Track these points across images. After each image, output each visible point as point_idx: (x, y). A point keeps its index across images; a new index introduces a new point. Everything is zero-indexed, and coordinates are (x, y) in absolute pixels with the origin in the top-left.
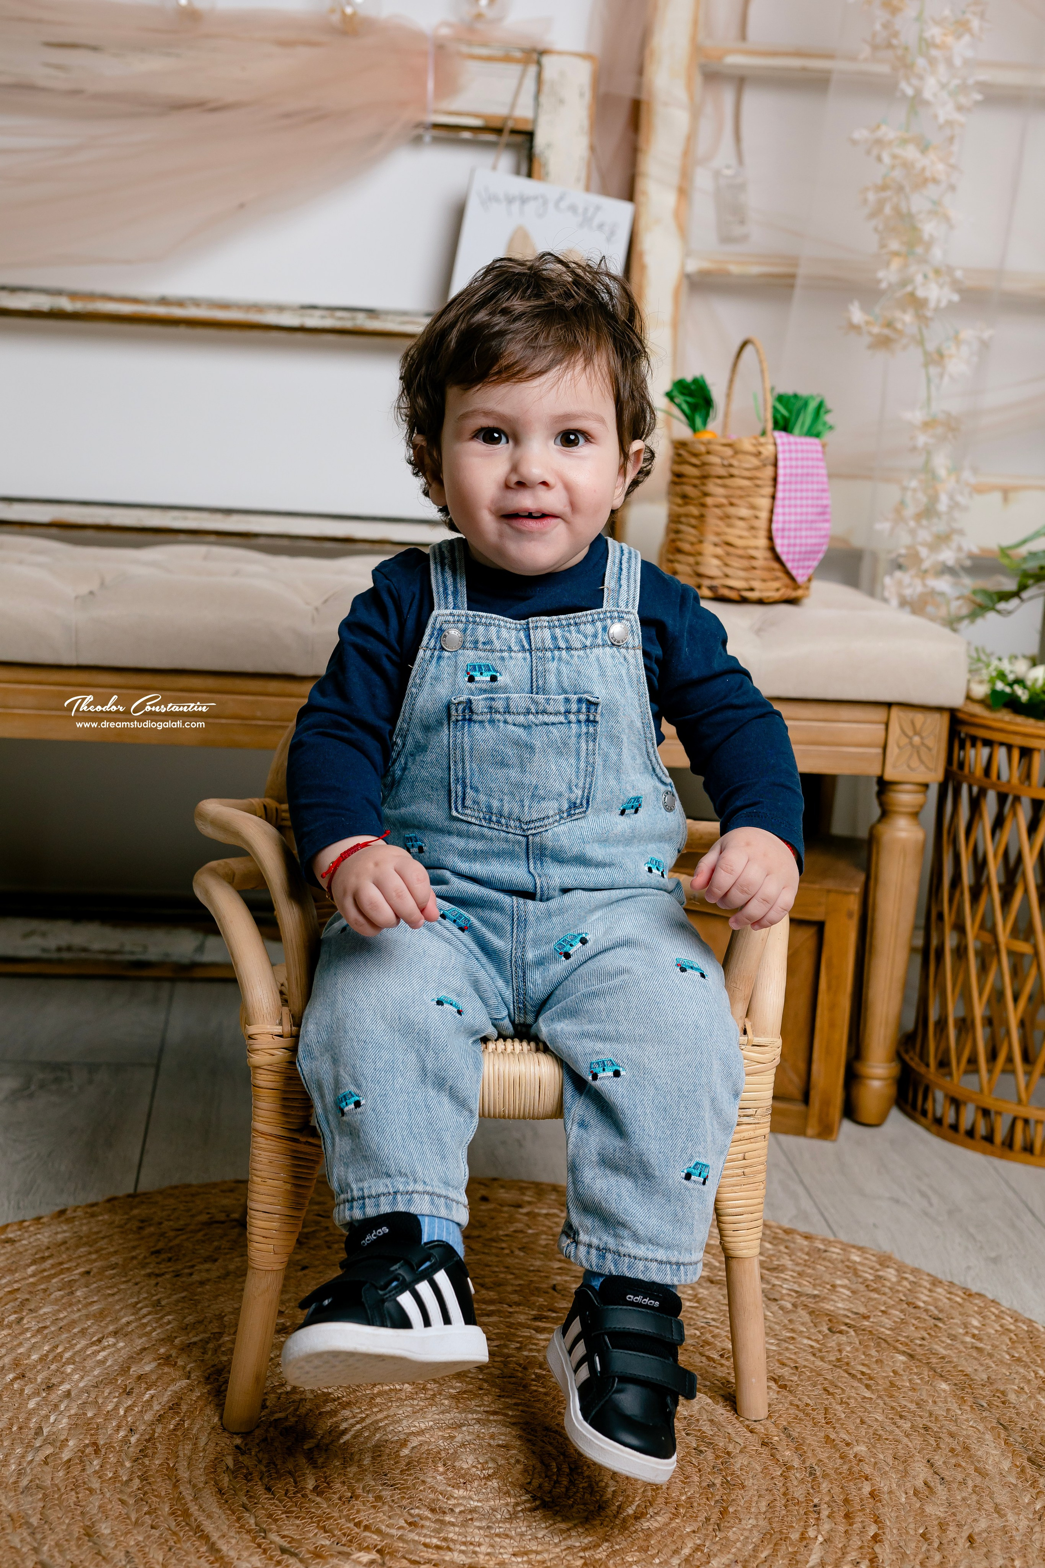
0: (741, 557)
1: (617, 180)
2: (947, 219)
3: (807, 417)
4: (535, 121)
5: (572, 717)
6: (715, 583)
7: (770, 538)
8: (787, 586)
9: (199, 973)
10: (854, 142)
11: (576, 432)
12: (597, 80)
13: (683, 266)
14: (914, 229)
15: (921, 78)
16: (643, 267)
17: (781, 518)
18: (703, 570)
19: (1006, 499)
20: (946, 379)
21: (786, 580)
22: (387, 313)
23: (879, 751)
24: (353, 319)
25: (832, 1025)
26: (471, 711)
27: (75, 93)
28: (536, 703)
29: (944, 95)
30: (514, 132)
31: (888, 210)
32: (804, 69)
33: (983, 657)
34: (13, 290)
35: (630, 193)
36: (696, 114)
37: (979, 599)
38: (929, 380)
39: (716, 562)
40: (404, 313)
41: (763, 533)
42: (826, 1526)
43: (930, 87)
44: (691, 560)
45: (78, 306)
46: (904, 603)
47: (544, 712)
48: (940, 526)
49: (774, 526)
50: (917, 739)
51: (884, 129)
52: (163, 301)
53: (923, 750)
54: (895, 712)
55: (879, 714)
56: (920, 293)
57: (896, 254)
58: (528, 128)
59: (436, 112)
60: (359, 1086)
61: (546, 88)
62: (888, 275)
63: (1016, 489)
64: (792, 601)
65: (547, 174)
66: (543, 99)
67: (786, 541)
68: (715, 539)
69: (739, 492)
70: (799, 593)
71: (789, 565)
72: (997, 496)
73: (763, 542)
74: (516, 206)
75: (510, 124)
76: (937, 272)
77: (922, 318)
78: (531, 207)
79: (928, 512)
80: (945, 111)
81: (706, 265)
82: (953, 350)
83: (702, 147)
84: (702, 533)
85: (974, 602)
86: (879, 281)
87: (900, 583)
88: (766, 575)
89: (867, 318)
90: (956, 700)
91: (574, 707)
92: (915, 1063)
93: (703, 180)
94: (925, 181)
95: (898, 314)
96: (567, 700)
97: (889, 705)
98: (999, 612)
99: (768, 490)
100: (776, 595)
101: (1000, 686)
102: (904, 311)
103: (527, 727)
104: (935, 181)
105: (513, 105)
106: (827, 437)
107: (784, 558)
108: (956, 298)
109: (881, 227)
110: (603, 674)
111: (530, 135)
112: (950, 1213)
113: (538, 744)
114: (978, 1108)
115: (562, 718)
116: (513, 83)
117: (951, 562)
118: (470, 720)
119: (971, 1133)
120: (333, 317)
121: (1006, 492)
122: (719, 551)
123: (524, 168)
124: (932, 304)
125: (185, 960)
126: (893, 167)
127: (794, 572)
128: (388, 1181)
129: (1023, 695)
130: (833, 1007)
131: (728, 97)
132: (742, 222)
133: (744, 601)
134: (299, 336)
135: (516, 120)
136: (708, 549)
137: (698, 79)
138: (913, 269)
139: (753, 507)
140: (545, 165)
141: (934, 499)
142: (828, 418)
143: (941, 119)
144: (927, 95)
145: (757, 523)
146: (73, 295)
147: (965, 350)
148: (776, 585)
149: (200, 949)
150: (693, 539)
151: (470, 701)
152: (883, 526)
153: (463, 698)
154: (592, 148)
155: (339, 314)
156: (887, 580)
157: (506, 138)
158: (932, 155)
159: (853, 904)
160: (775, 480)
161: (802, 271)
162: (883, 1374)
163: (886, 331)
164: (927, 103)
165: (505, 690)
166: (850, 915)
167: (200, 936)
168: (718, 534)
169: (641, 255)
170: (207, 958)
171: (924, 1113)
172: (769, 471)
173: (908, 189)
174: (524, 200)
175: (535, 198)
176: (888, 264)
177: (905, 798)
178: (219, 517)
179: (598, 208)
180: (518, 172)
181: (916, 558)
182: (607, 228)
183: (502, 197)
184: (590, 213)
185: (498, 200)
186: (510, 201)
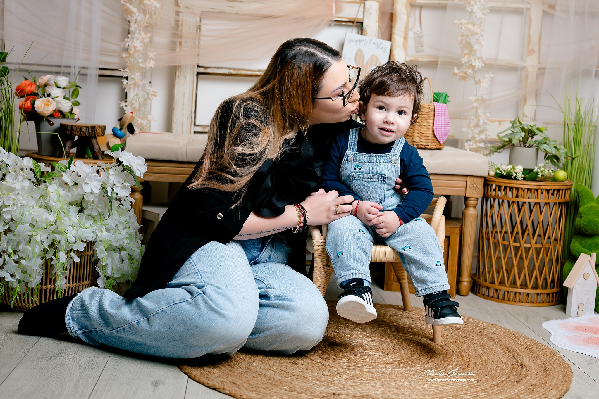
0: (425, 136)
1: (386, 35)
2: (481, 44)
3: (442, 99)
4: (363, 19)
5: (379, 180)
6: (418, 144)
7: (433, 131)
8: (438, 144)
10: (454, 24)
11: (401, 111)
12: (380, 7)
13: (406, 59)
14: (472, 47)
15: (472, 6)
17: (436, 125)
18: (414, 140)
19: (500, 124)
20: (481, 87)
21: (438, 143)
23: (465, 189)
25: (453, 265)
26: (354, 177)
27: (237, 14)
28: (370, 176)
29: (479, 10)
30: (357, 22)
31: (464, 42)
32: (439, 3)
33: (493, 165)
34: (218, 68)
35: (390, 39)
36: (408, 17)
37: (492, 149)
38: (476, 88)
39: (418, 138)
41: (431, 130)
42: (457, 359)
43: (475, 9)
44: (411, 138)
45: (236, 72)
46: (471, 150)
47: (372, 178)
48: (481, 129)
49: (434, 128)
50: (475, 185)
51: (462, 20)
53: (477, 188)
54: (468, 178)
55: (464, 179)
56: (473, 64)
57: (467, 54)
58: (361, 21)
59: (335, 17)
60: (342, 250)
61: (366, 10)
62: (464, 60)
63: (503, 121)
64: (439, 149)
65: (367, 34)
66: (365, 13)
67: (437, 132)
68: (418, 132)
69: (424, 119)
70: (441, 146)
71: (438, 138)
72: (498, 123)
73: (431, 132)
74: (358, 43)
75: (356, 20)
76: (478, 58)
77: (475, 71)
78: (362, 43)
79: (477, 125)
80: (479, 15)
81: (412, 59)
82: (483, 80)
83: (410, 25)
84: (414, 130)
85: (490, 150)
86: (462, 61)
87: (470, 145)
88: (432, 141)
89: (459, 71)
90: (486, 175)
91: (380, 177)
92: (476, 278)
93: (411, 35)
94: (474, 34)
95: (467, 70)
96: (378, 176)
97: (467, 176)
98: (498, 152)
99: (433, 118)
100: (435, 147)
101: (498, 172)
102: (469, 69)
103: (368, 182)
104: (477, 33)
105: (357, 15)
106: (448, 104)
107: (437, 136)
108: (483, 65)
109: (462, 47)
110: (388, 170)
111: (362, 23)
112: (486, 312)
113: (371, 186)
114: (494, 289)
115: (377, 180)
116: (357, 9)
117: (483, 138)
118: (354, 179)
119: (493, 297)
121: (500, 122)
122: (419, 135)
123: (360, 33)
124: (477, 67)
126: (465, 30)
127: (440, 141)
128: (351, 271)
129: (505, 174)
130: (453, 260)
131: (417, 12)
132: (422, 46)
133: (426, 149)
135: (358, 19)
136: (416, 134)
137: (409, 7)
138: (471, 57)
139: (428, 123)
140: (366, 31)
141: (479, 121)
142: (448, 99)
143: (478, 17)
144: (474, 11)
145: (429, 127)
146: (234, 69)
147: (486, 80)
148: (435, 144)
150: (412, 132)
151: (354, 175)
152: (464, 129)
153: (352, 174)
154: (379, 27)
156: (466, 144)
157: (355, 24)
158: (476, 27)
159: (458, 231)
160: (434, 115)
161: (440, 60)
162: (470, 337)
163: (464, 75)
164: (474, 13)
165: (363, 172)
166: (457, 234)
168: (418, 130)
169: (393, 56)
171: (479, 293)
172: (433, 113)
173: (469, 36)
174: (360, 41)
175: (364, 41)
176: (464, 57)
177: (472, 202)
179: (381, 43)
180: (358, 34)
181: (474, 137)
182: (384, 49)
183: (354, 40)
184: (379, 45)
185: (353, 41)
186: (356, 41)
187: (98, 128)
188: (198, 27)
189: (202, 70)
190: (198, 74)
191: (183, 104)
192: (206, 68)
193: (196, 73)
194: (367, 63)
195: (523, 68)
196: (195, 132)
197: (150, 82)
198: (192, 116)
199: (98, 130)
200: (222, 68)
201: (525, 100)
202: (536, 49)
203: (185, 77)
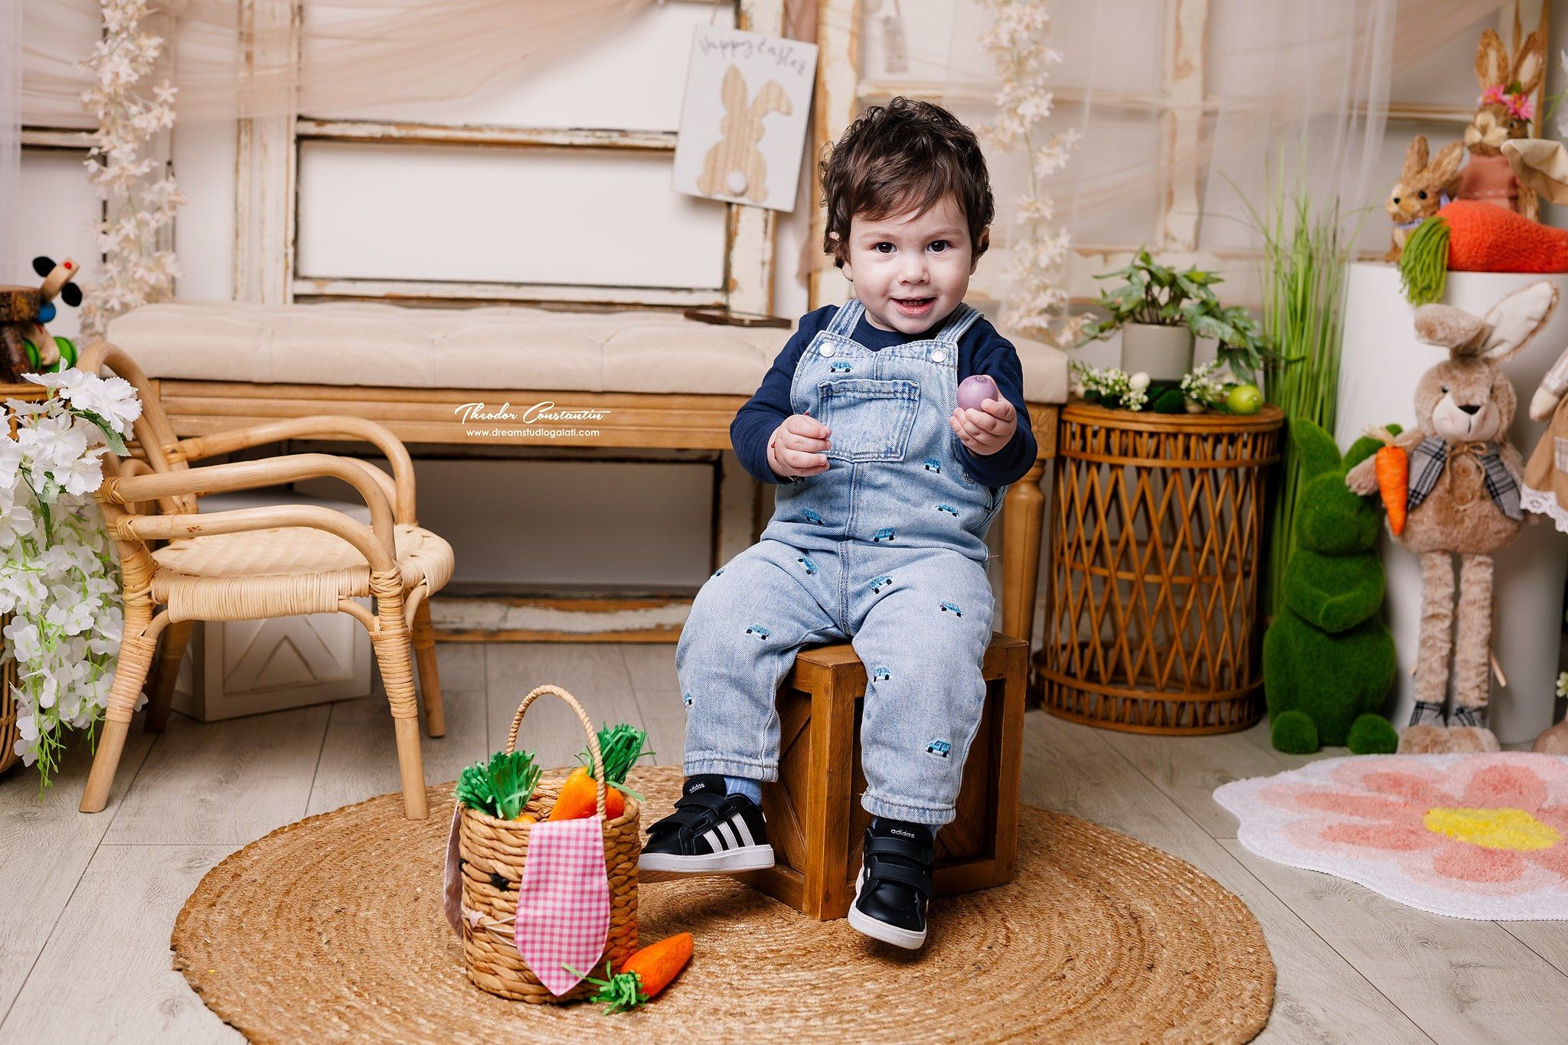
1: (806, 26)
5: (898, 395)
9: (502, 637)
13: (856, 91)
16: (826, 93)
19: (1106, 261)
22: (635, 132)
24: (609, 137)
26: (832, 391)
28: (875, 385)
34: (354, 122)
35: (815, 38)
37: (1087, 331)
40: (647, 132)
45: (403, 133)
47: (880, 392)
52: (466, 128)
57: (1009, 80)
62: (1003, 96)
63: (1113, 252)
65: (752, 25)
72: (1099, 258)
74: (729, 49)
78: (740, 50)
81: (873, 90)
82: (1051, 150)
90: (1062, 398)
91: (900, 388)
94: (1026, 28)
96: (895, 384)
98: (1102, 339)
101: (1093, 387)
104: (1032, 27)
115: (892, 396)
118: (832, 396)
120: (594, 136)
121: (1106, 255)
125: (493, 628)
134: (569, 151)
140: (750, 19)
146: (399, 125)
147: (1060, 149)
149: (505, 618)
153: (827, 382)
154: (785, 6)
155: (599, 134)
165: (853, 377)
167: (504, 609)
169: (824, 85)
170: (509, 625)
174: (734, 46)
175: (743, 44)
178: (512, 288)
179: (791, 49)
182: (798, 65)
183: (718, 44)
184: (784, 54)
185: (715, 46)
186: (724, 46)
187: (19, 298)
188: (296, 10)
189: (310, 129)
190: (301, 139)
191: (262, 222)
192: (321, 122)
193: (293, 137)
194: (755, 103)
195: (1161, 113)
196: (298, 298)
197: (170, 163)
198: (286, 255)
199: (18, 303)
200: (364, 122)
201: (1170, 195)
202: (1197, 61)
203: (264, 147)
